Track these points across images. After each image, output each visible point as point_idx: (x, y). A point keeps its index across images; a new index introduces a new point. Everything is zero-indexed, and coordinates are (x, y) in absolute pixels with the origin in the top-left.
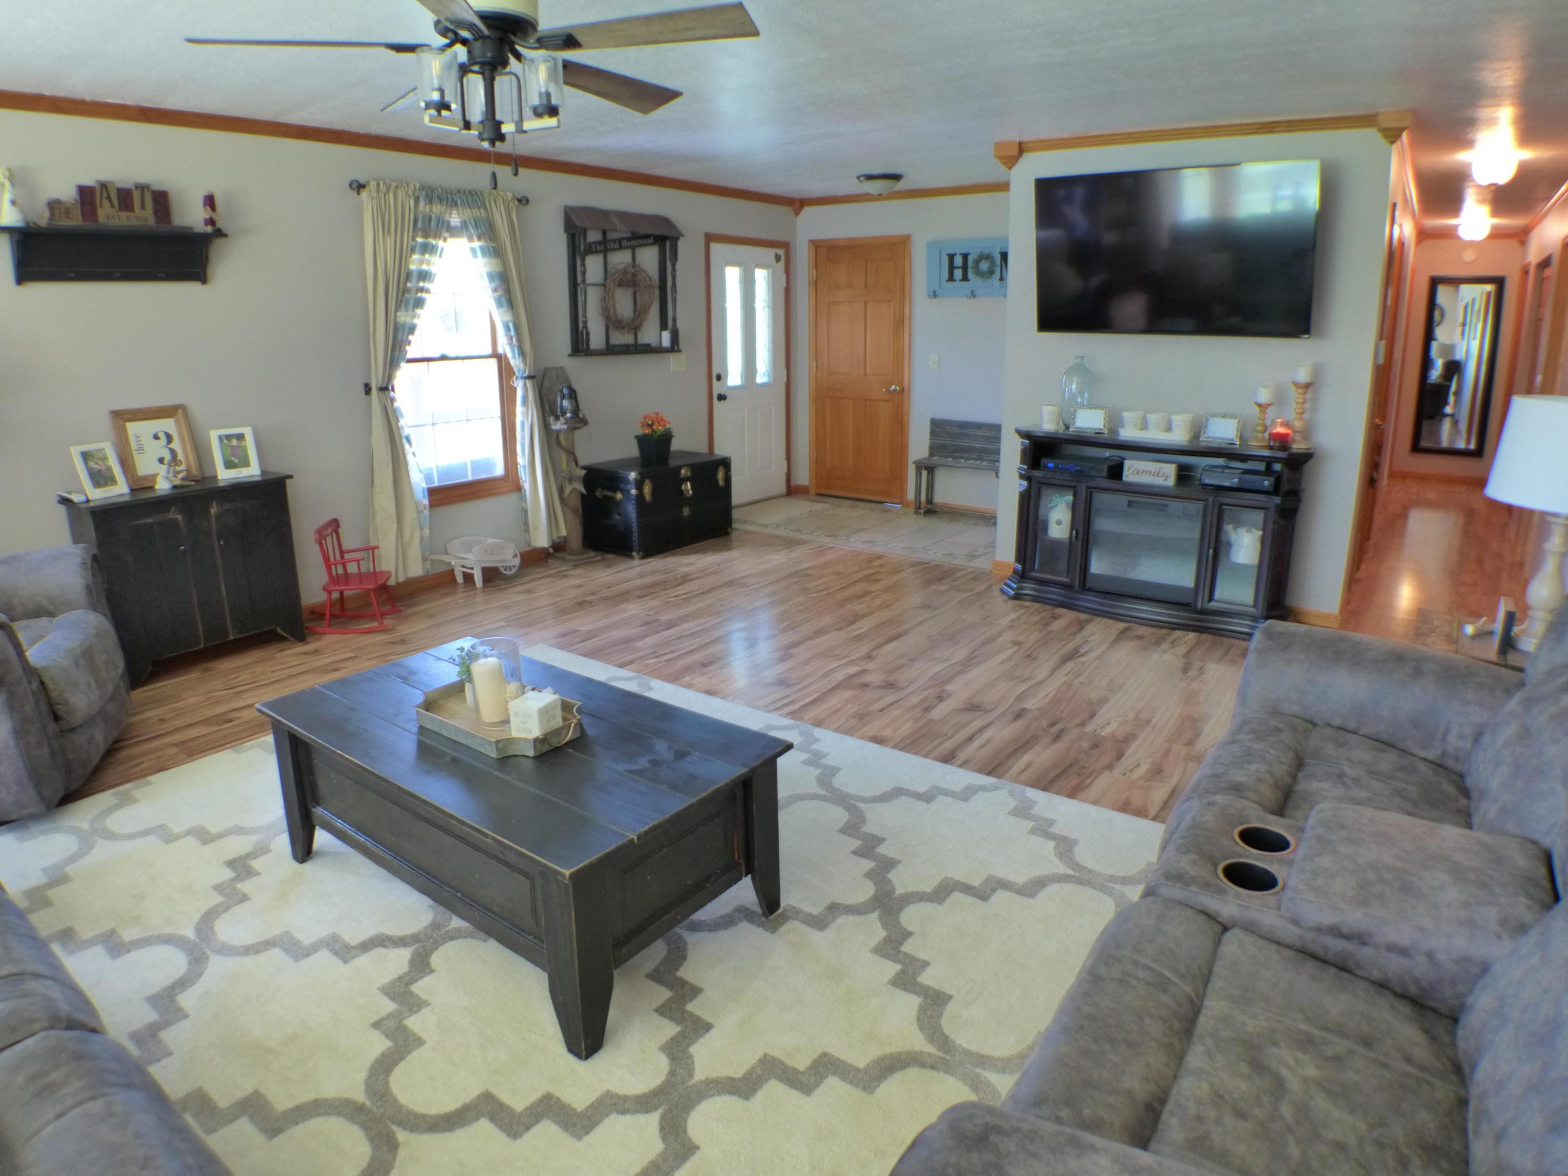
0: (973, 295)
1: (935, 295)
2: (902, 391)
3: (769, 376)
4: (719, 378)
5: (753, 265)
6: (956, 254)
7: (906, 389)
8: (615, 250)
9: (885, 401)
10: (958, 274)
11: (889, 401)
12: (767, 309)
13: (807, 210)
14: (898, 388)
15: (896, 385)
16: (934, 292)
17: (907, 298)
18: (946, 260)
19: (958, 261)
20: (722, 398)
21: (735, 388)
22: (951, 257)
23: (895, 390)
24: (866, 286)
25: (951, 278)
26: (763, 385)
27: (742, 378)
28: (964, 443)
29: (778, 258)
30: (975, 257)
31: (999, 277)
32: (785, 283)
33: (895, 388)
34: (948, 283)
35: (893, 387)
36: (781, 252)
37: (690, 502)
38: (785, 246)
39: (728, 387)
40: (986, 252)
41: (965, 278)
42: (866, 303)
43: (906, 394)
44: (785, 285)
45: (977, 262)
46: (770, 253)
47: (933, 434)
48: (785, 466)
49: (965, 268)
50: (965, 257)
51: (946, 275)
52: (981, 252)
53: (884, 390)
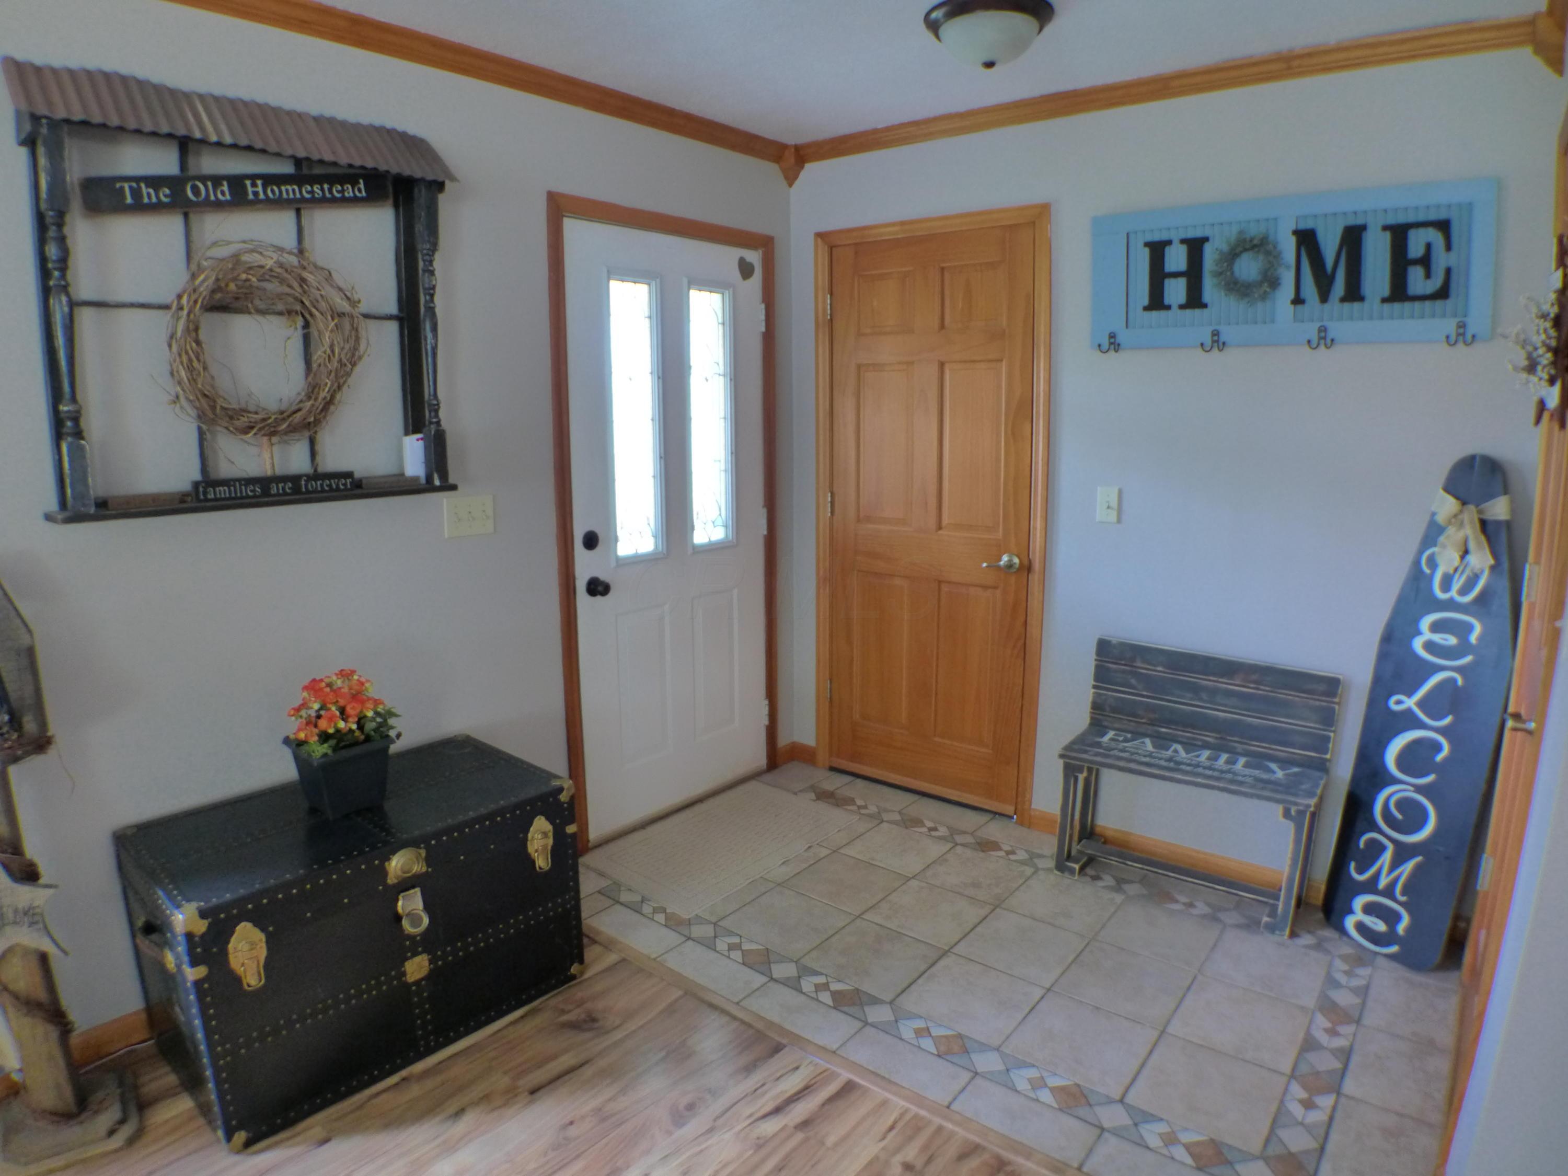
0: (1217, 342)
1: (1114, 344)
2: (1027, 568)
3: (726, 527)
4: (591, 541)
5: (685, 281)
6: (1169, 242)
7: (1037, 566)
8: (218, 205)
9: (985, 587)
10: (1176, 290)
11: (995, 588)
12: (722, 378)
13: (812, 170)
14: (1016, 560)
15: (1011, 554)
16: (1112, 336)
17: (1041, 351)
18: (1143, 258)
19: (1176, 259)
20: (597, 588)
21: (637, 561)
22: (1157, 250)
23: (1010, 566)
24: (942, 326)
25: (1157, 302)
26: (712, 549)
27: (655, 537)
28: (1185, 705)
29: (746, 270)
30: (1225, 248)
31: (1291, 295)
32: (764, 324)
33: (1010, 561)
34: (1148, 314)
35: (1005, 558)
36: (754, 257)
37: (426, 942)
38: (765, 244)
39: (618, 559)
40: (1254, 231)
41: (1195, 300)
42: (942, 365)
43: (1035, 577)
44: (763, 329)
45: (1232, 256)
46: (729, 256)
47: (1102, 675)
48: (765, 710)
49: (1194, 274)
50: (1195, 246)
51: (1142, 293)
52: (1241, 232)
53: (985, 565)
